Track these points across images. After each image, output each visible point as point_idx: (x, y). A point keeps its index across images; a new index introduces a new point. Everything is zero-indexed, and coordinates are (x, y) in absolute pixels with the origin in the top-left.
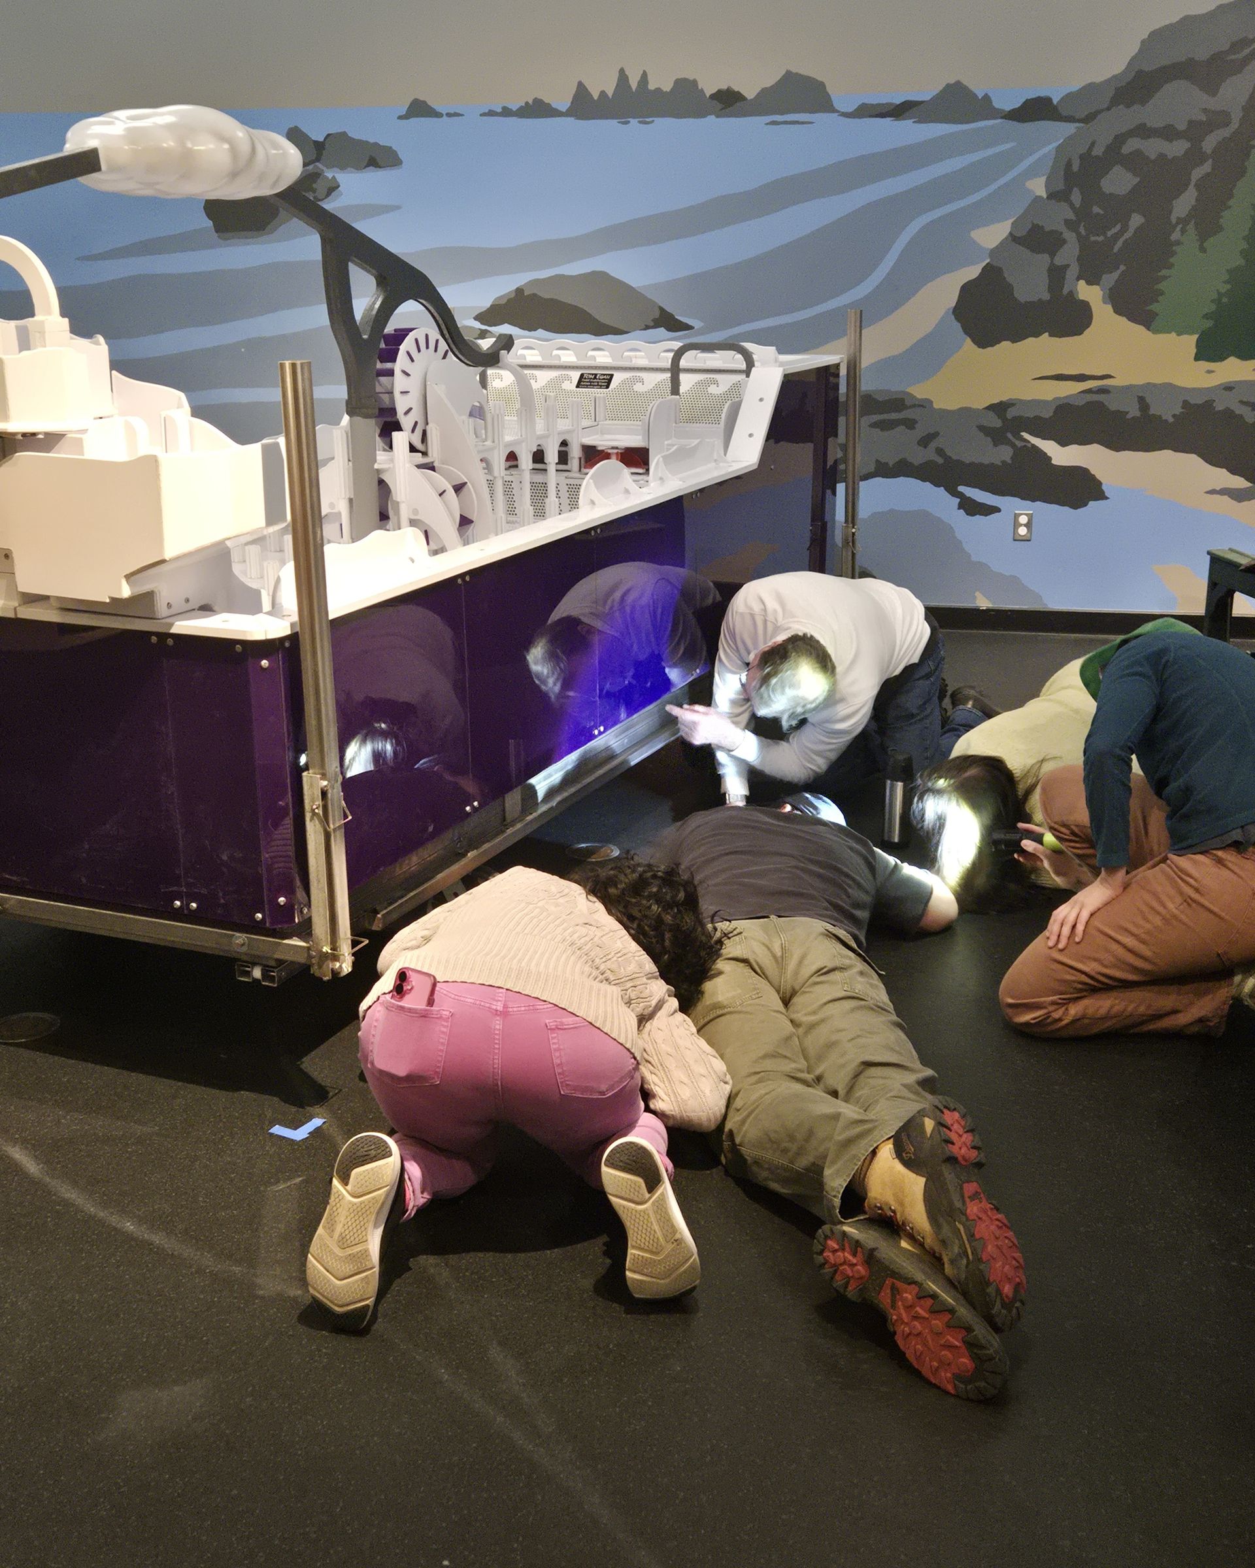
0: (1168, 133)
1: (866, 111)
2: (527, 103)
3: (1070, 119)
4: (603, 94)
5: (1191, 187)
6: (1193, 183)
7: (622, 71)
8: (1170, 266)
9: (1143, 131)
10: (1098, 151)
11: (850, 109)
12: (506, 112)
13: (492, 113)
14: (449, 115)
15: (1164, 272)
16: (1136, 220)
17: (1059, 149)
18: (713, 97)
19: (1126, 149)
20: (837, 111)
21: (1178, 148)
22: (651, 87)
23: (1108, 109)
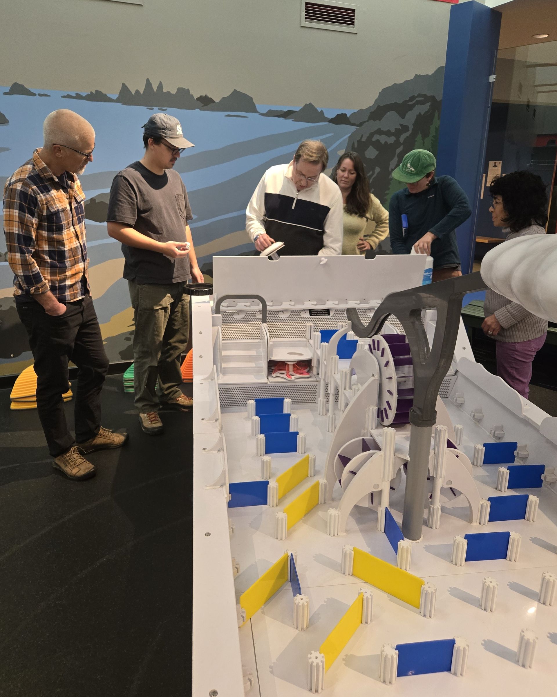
0: (388, 133)
1: (271, 114)
2: (91, 93)
3: (353, 124)
4: (137, 91)
5: (396, 156)
6: (396, 155)
7: (148, 80)
8: (389, 189)
9: (379, 132)
10: (364, 139)
11: (265, 112)
12: (78, 97)
13: (69, 96)
14: (40, 95)
15: (387, 192)
16: (377, 170)
17: (350, 137)
18: (197, 99)
19: (374, 139)
20: (258, 112)
21: (391, 140)
22: (165, 90)
23: (367, 121)
